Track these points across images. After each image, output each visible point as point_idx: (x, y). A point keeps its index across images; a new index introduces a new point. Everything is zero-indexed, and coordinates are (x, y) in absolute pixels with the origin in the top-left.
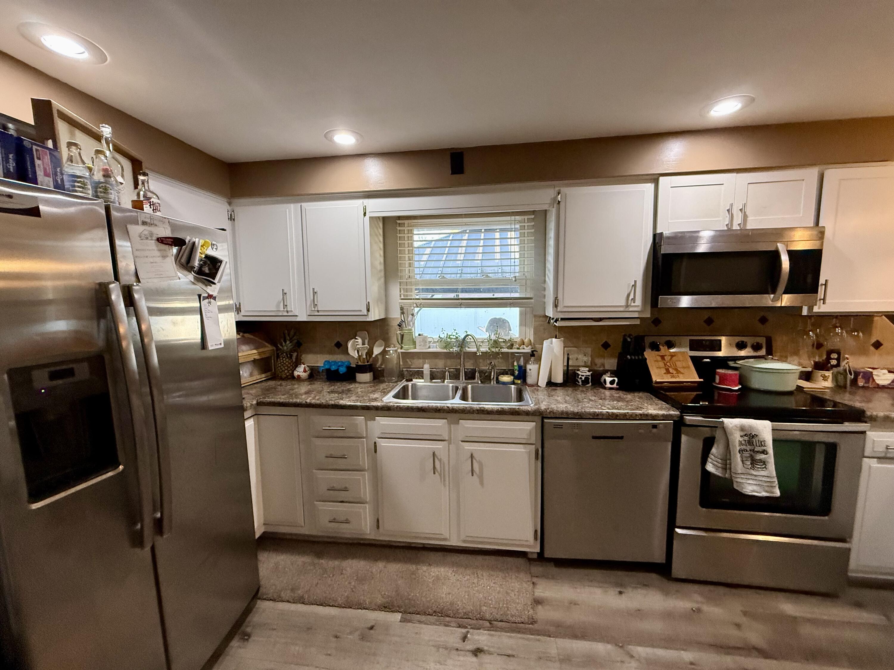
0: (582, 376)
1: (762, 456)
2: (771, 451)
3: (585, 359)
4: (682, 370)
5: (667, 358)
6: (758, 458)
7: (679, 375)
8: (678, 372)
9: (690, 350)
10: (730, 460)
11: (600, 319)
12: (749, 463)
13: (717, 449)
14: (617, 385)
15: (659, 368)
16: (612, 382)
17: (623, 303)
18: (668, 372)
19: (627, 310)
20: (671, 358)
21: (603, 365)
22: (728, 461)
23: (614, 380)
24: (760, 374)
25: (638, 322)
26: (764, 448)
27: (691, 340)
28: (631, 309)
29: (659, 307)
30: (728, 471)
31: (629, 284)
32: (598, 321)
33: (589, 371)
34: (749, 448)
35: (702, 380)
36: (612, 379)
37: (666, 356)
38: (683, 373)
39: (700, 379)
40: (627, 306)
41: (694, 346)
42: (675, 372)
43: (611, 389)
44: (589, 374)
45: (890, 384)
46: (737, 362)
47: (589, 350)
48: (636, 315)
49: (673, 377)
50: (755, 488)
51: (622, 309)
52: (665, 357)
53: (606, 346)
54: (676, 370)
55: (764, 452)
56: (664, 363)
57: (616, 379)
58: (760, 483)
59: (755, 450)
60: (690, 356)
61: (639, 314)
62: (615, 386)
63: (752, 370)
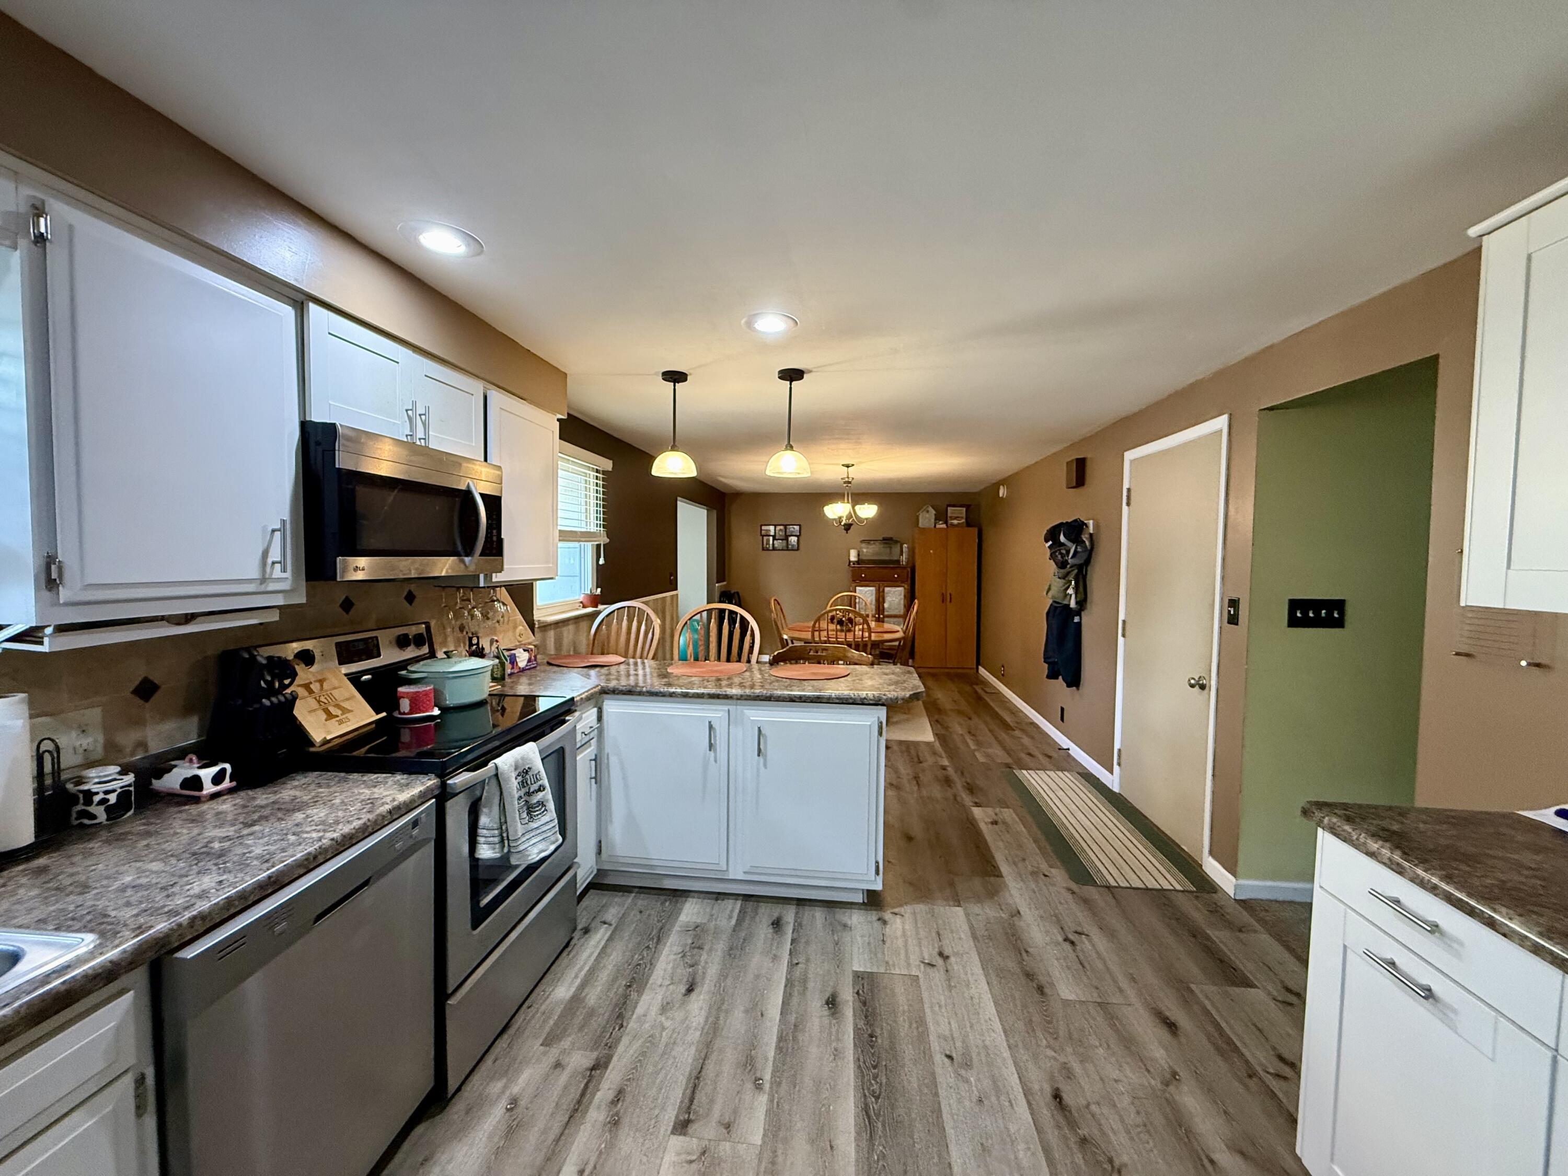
0: (107, 792)
1: (540, 795)
2: (546, 782)
3: (85, 742)
4: (346, 705)
5: (315, 687)
6: (535, 801)
7: (349, 715)
8: (345, 711)
9: (341, 663)
10: (506, 822)
11: (189, 618)
12: (525, 815)
13: (489, 815)
14: (231, 781)
15: (312, 711)
16: (218, 779)
17: (255, 574)
18: (330, 716)
19: (262, 588)
20: (322, 686)
21: (142, 745)
22: (504, 828)
23: (223, 771)
24: (462, 680)
25: (274, 617)
26: (540, 783)
27: (338, 645)
28: (272, 587)
29: (339, 579)
30: (506, 842)
31: (264, 528)
32: (178, 624)
33: (124, 772)
34: (523, 791)
35: (384, 714)
36: (214, 770)
37: (311, 683)
38: (350, 711)
39: (377, 714)
40: (263, 580)
41: (346, 654)
42: (339, 712)
43: (214, 796)
44: (130, 778)
45: (527, 666)
46: (410, 668)
47: (94, 715)
48: (279, 601)
49: (341, 722)
50: (541, 846)
51: (251, 588)
52: (312, 686)
53: (146, 690)
54: (338, 706)
55: (541, 789)
56: (315, 698)
57: (228, 766)
58: (545, 836)
59: (532, 790)
60: (346, 675)
61: (285, 597)
62: (227, 784)
63: (449, 678)
